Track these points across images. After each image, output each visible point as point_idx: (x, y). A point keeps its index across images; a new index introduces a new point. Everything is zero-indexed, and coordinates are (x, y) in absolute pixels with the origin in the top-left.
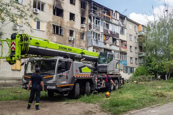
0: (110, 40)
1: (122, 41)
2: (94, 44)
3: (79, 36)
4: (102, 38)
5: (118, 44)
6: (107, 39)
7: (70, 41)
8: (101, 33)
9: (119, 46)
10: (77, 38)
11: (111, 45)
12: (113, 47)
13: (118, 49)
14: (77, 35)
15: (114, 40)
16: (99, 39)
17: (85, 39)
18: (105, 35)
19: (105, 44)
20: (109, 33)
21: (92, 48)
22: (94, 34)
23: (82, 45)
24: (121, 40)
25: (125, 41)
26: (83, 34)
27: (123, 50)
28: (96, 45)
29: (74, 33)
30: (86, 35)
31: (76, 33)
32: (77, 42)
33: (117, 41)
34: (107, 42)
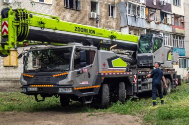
0: (157, 15)
1: (176, 17)
2: (131, 22)
3: (107, 11)
4: (143, 13)
5: (169, 22)
6: (151, 15)
7: (92, 19)
8: (141, 5)
9: (171, 25)
10: (103, 14)
11: (158, 24)
12: (163, 27)
13: (169, 29)
14: (103, 9)
15: (163, 15)
16: (139, 15)
17: (115, 15)
18: (148, 8)
19: (149, 22)
20: (155, 3)
21: (127, 29)
22: (130, 6)
23: (111, 24)
24: (174, 14)
25: (181, 16)
26: (112, 7)
27: (178, 31)
28: (134, 25)
29: (98, 6)
30: (117, 9)
31: (101, 6)
32: (103, 21)
33: (169, 16)
34: (151, 18)
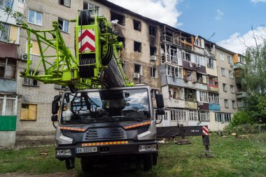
0: (193, 76)
1: (211, 77)
2: (170, 81)
3: (149, 72)
4: (182, 74)
5: (205, 81)
6: (188, 75)
7: (135, 79)
8: (179, 67)
9: (206, 84)
10: (146, 75)
11: (194, 83)
12: (198, 86)
13: (205, 88)
14: (145, 71)
15: (199, 76)
16: (177, 76)
17: (157, 76)
18: (185, 69)
19: (186, 81)
20: (191, 66)
21: (167, 87)
22: (169, 69)
23: (153, 84)
24: (209, 75)
25: (215, 77)
26: (154, 70)
27: (213, 89)
28: (173, 84)
29: (141, 69)
30: (158, 72)
31: (144, 68)
32: (146, 80)
33: (204, 77)
34: (189, 78)
